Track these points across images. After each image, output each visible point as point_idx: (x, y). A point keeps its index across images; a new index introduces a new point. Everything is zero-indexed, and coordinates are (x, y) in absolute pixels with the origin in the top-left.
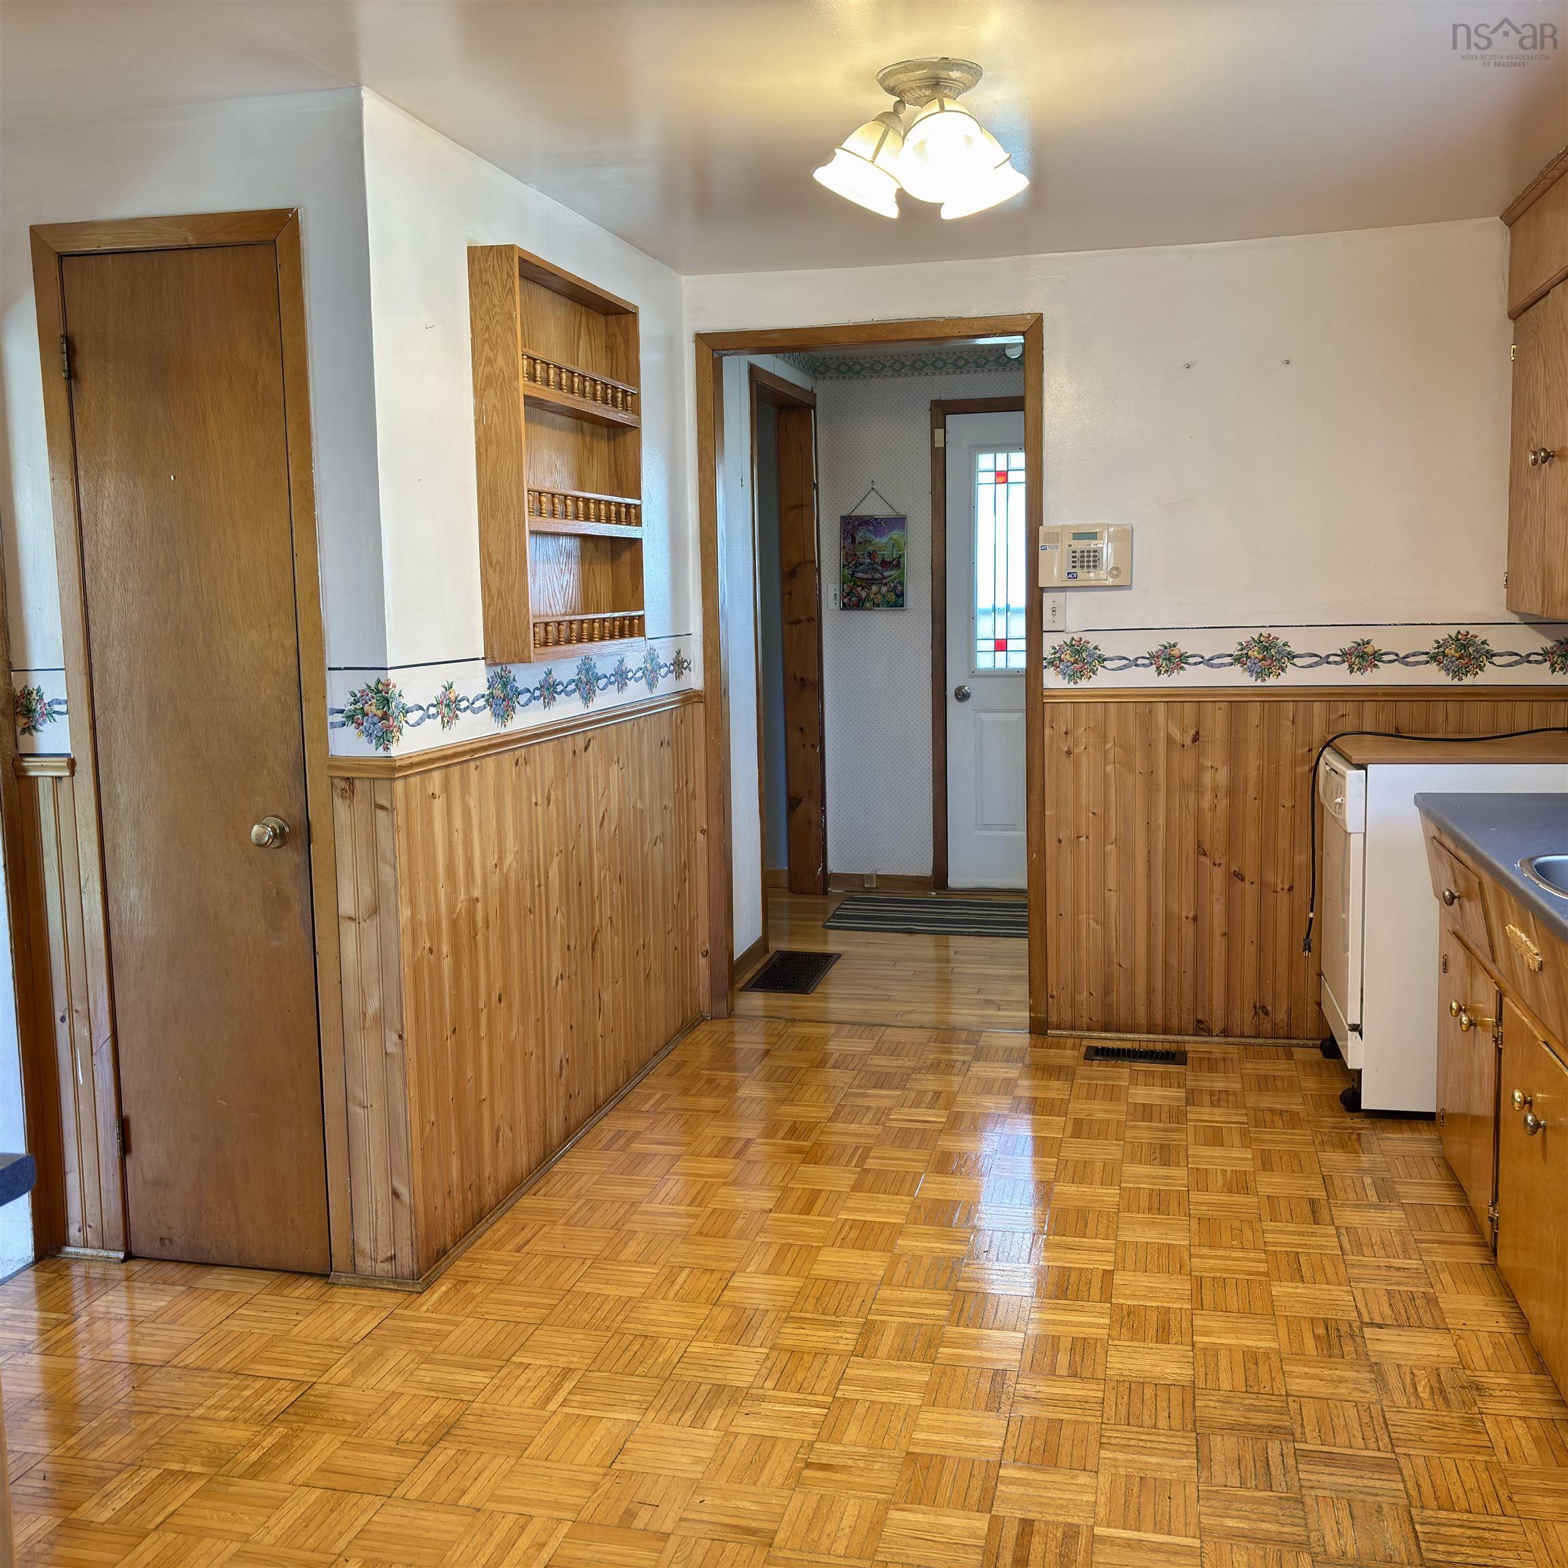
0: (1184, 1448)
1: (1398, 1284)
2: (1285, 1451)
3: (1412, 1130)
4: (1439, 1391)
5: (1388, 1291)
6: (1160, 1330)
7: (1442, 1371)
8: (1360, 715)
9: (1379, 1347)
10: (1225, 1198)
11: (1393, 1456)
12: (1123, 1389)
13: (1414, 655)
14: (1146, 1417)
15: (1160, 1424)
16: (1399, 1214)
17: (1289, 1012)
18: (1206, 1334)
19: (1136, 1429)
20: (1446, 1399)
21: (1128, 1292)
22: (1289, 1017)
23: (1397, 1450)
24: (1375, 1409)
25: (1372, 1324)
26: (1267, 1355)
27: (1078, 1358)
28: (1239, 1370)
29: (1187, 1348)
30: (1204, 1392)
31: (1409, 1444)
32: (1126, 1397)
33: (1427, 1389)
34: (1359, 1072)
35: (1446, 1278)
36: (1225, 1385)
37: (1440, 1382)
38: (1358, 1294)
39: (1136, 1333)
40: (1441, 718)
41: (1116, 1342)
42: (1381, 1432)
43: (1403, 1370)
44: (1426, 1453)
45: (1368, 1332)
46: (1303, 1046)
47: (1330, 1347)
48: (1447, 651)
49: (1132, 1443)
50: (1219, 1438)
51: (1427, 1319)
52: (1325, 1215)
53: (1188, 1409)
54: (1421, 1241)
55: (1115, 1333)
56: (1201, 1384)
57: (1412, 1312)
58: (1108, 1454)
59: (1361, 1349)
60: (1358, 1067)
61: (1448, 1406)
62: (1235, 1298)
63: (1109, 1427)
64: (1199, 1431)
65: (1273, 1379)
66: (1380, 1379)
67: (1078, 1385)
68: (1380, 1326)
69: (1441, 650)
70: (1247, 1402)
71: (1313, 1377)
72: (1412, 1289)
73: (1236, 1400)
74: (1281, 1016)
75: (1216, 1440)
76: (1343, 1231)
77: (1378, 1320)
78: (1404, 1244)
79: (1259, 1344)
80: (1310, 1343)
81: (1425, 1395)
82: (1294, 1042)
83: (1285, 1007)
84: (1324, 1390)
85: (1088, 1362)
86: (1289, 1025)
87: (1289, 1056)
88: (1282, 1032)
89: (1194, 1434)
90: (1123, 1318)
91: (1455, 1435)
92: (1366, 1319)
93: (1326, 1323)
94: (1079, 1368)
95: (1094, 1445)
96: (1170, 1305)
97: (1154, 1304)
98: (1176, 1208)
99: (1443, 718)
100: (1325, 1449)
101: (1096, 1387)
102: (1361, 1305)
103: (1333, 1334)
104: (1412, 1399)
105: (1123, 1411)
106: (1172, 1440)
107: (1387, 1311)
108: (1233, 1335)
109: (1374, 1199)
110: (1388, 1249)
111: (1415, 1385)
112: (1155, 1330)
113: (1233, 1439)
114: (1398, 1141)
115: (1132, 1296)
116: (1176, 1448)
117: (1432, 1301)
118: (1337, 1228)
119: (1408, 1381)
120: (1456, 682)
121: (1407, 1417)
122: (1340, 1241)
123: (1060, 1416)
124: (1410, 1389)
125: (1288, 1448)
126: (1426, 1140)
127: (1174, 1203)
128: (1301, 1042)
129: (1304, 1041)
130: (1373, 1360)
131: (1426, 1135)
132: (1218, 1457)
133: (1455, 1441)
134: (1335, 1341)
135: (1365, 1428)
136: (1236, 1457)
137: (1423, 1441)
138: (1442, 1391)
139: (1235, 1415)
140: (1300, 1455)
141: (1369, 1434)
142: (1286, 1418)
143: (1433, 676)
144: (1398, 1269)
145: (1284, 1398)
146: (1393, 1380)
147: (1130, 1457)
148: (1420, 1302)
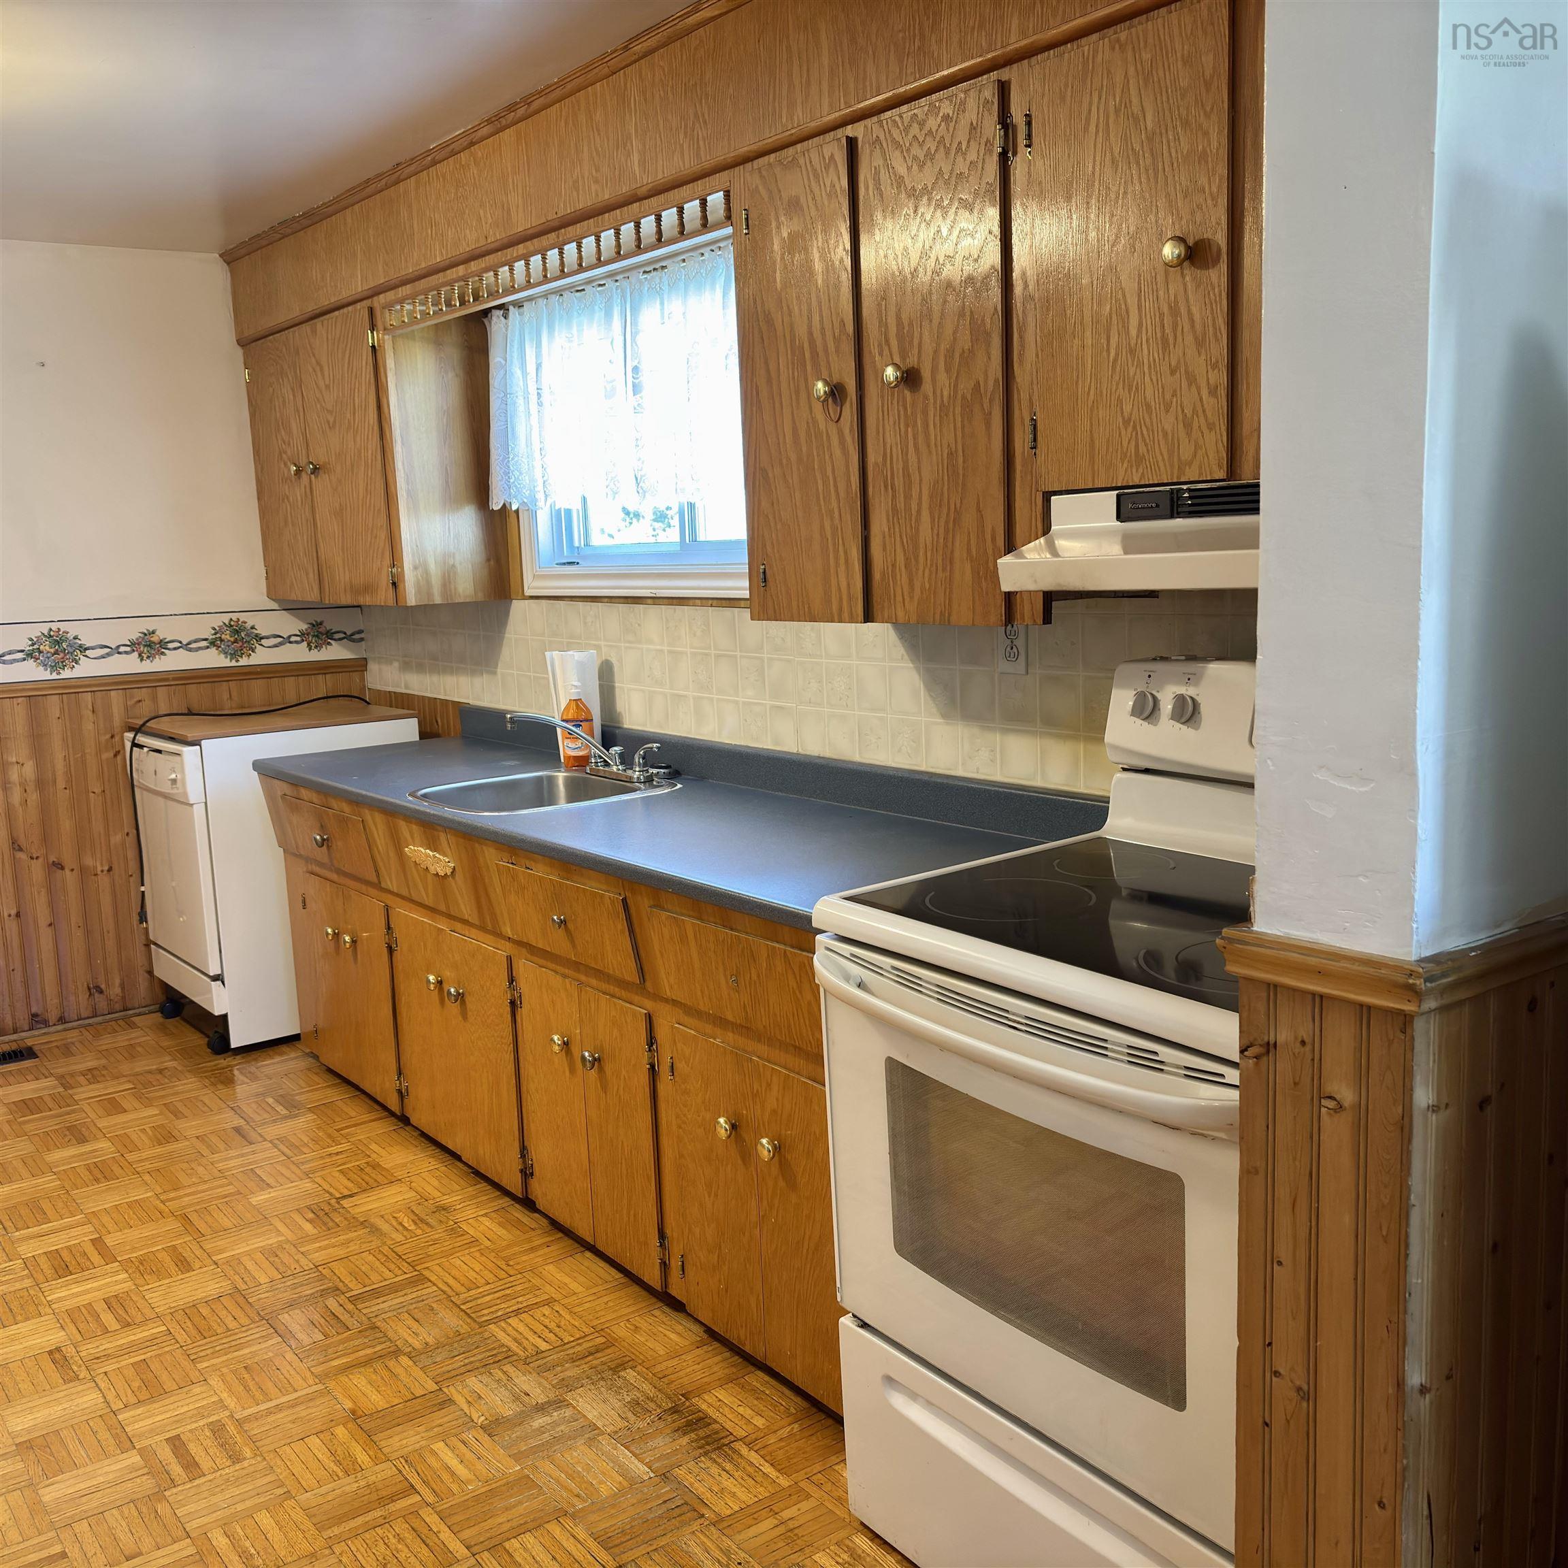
0: (264, 1333)
1: (344, 1164)
2: (341, 1302)
3: (281, 1054)
4: (419, 1220)
5: (340, 1171)
6: (179, 1264)
7: (414, 1208)
8: (154, 699)
9: (358, 1210)
10: (159, 1150)
11: (416, 1273)
12: (180, 1316)
13: (195, 641)
14: (215, 1327)
15: (230, 1326)
16: (311, 1116)
17: (122, 986)
18: (221, 1251)
19: (213, 1338)
20: (427, 1224)
21: (128, 1248)
22: (123, 988)
23: (418, 1268)
24: (385, 1249)
25: (345, 1197)
26: (280, 1246)
27: (121, 1312)
28: (266, 1264)
29: (212, 1267)
30: (250, 1291)
31: (422, 1261)
32: (187, 1320)
33: (411, 1223)
34: (225, 1017)
35: (374, 1147)
36: (263, 1279)
37: (417, 1215)
38: (318, 1180)
39: (159, 1273)
40: (226, 696)
41: (146, 1287)
42: (399, 1262)
43: (386, 1217)
44: (437, 1262)
45: (345, 1203)
46: (140, 1014)
47: (325, 1224)
48: (223, 636)
49: (218, 1348)
50: (286, 1316)
51: (380, 1178)
52: (253, 1135)
53: (246, 1307)
54: (342, 1129)
55: (140, 1281)
56: (242, 1286)
57: (367, 1178)
58: (205, 1364)
59: (348, 1215)
60: (223, 1012)
61: (432, 1227)
62: (226, 1219)
63: (190, 1347)
64: (269, 1320)
65: (298, 1261)
66: (375, 1230)
67: (139, 1330)
68: (351, 1196)
69: (218, 635)
70: (289, 1283)
71: (325, 1248)
72: (357, 1163)
73: (279, 1286)
74: (116, 991)
75: (285, 1318)
76: (276, 1142)
77: (346, 1193)
78: (330, 1136)
79: (270, 1242)
80: (308, 1227)
81: (413, 1227)
82: (131, 1012)
83: (117, 981)
84: (342, 1252)
85: (133, 1312)
86: (124, 998)
87: (132, 1026)
88: (117, 1007)
89: (264, 1321)
90: (137, 1268)
91: (448, 1243)
92: (338, 1195)
93: (309, 1207)
94: (127, 1318)
95: (186, 1364)
96: (174, 1243)
97: (159, 1247)
98: (121, 1171)
99: (227, 696)
100: (367, 1289)
101: (155, 1325)
102: (327, 1187)
103: (321, 1214)
104: (405, 1233)
105: (194, 1332)
106: (250, 1332)
107: (350, 1185)
108: (244, 1244)
109: (284, 1112)
110: (320, 1143)
111: (401, 1224)
112: (175, 1266)
113: (297, 1311)
114: (273, 1065)
115: (134, 1249)
116: (258, 1335)
117: (375, 1166)
118: (271, 1142)
119: (395, 1223)
120: (234, 663)
121: (408, 1246)
122: (279, 1150)
123: (143, 1357)
124: (400, 1228)
125: (342, 1299)
126: (296, 1058)
127: (116, 1168)
128: (137, 1011)
129: (141, 1010)
130: (362, 1220)
131: (293, 1055)
132: (295, 1328)
133: (451, 1246)
134: (326, 1219)
135: (387, 1264)
136: (308, 1322)
137: (429, 1256)
138: (422, 1220)
139: (288, 1296)
140: (353, 1299)
141: (392, 1266)
142: (326, 1281)
143: (214, 659)
144: (337, 1154)
145: (315, 1270)
146: (385, 1227)
147: (225, 1358)
148: (368, 1170)
